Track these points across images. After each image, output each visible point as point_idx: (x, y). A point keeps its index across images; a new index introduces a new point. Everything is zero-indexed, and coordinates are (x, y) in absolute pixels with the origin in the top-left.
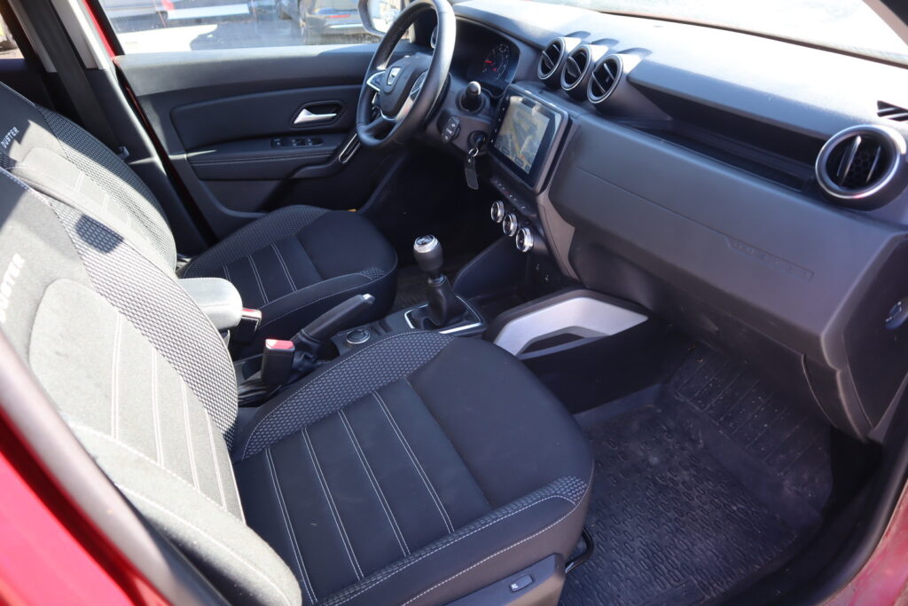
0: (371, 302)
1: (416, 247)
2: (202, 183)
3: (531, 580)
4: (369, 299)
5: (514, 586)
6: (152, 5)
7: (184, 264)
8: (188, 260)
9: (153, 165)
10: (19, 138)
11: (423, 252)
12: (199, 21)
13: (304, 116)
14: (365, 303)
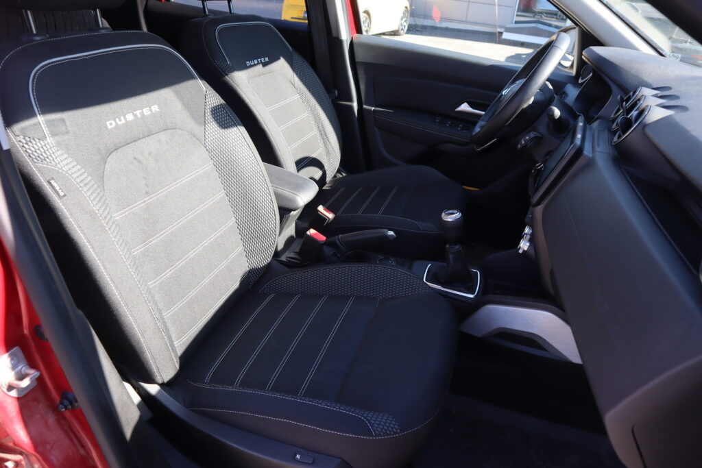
0: (392, 238)
1: (443, 214)
2: (376, 129)
3: (311, 462)
4: (391, 235)
5: (298, 456)
6: (494, 26)
7: (341, 176)
8: (344, 174)
9: (351, 108)
10: (265, 64)
11: (446, 220)
12: (522, 44)
13: (465, 107)
14: (387, 237)
